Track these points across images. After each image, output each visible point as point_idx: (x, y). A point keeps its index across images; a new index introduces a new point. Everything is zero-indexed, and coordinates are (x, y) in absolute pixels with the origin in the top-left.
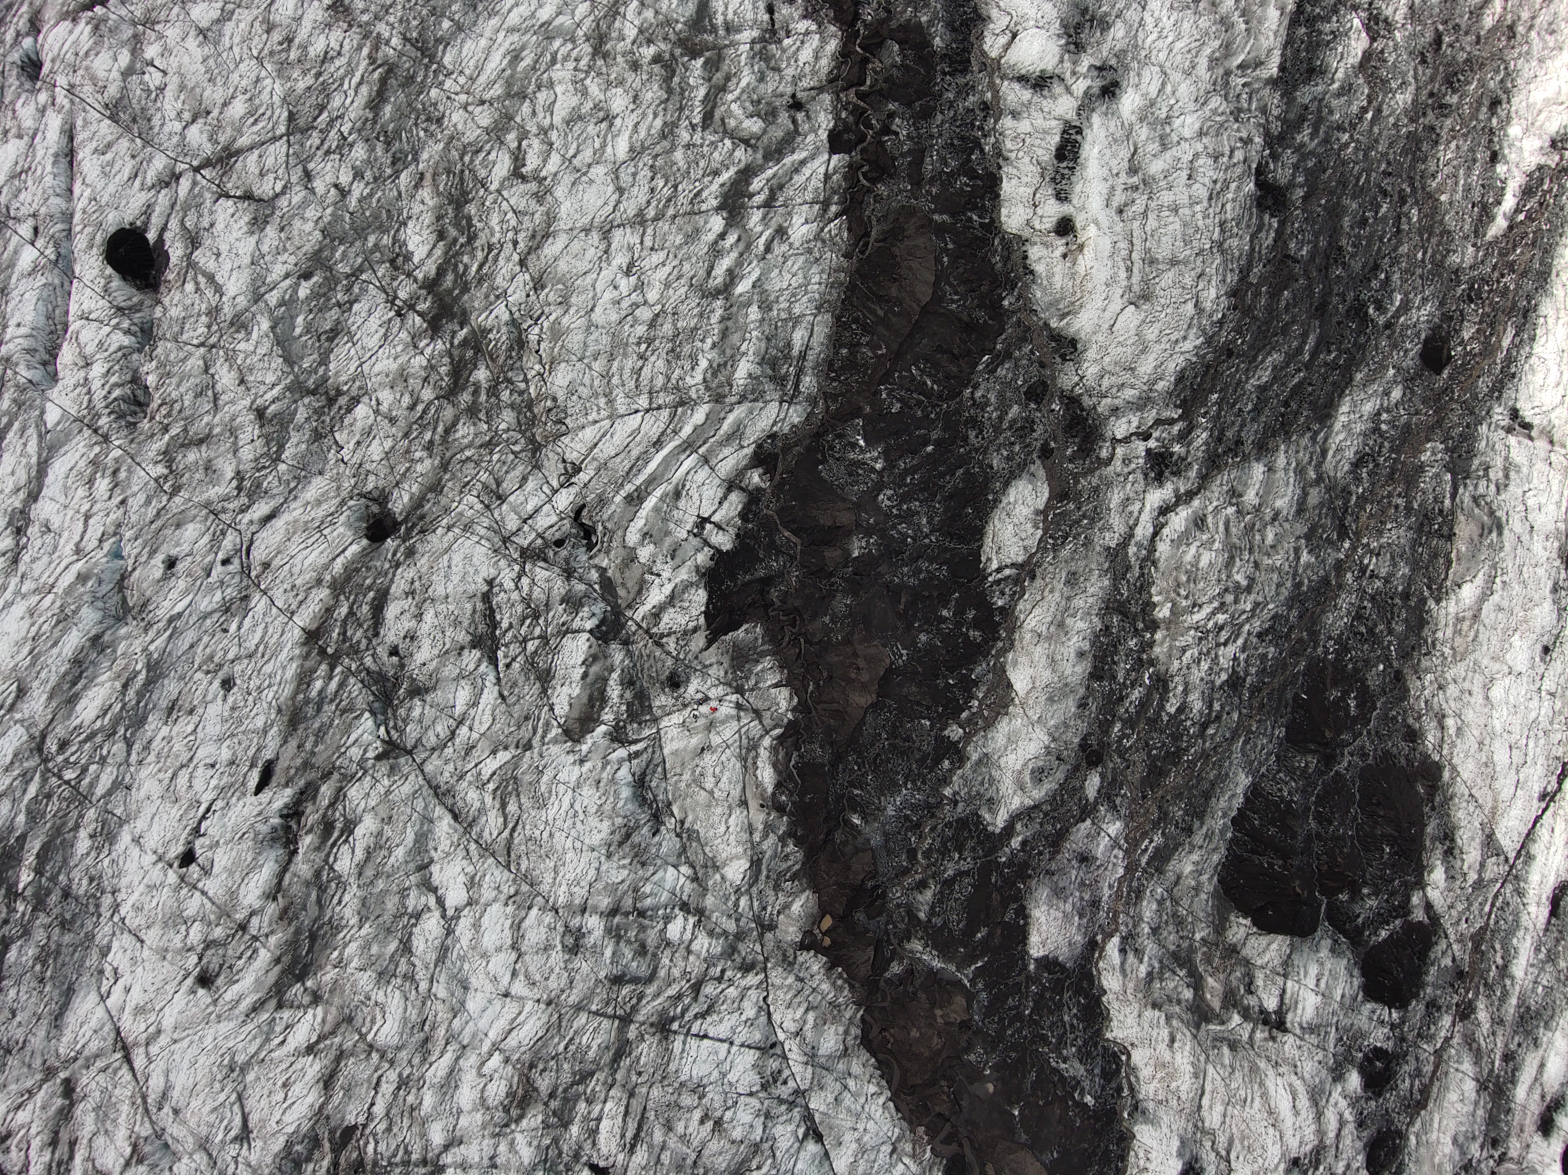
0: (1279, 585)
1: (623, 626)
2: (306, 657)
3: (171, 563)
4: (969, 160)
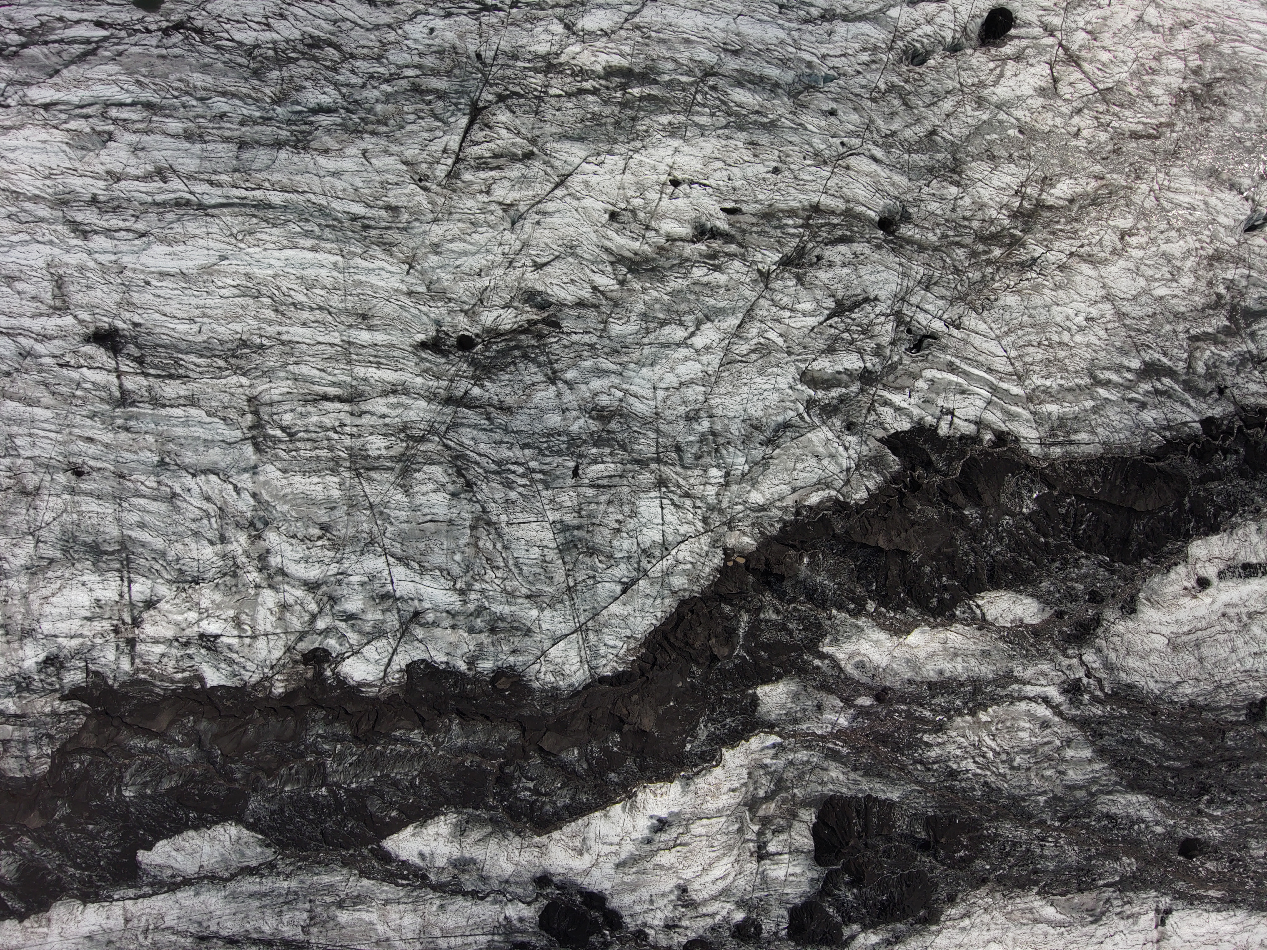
0: (1020, 787)
1: (871, 385)
2: (804, 209)
3: (833, 113)
4: (1224, 510)
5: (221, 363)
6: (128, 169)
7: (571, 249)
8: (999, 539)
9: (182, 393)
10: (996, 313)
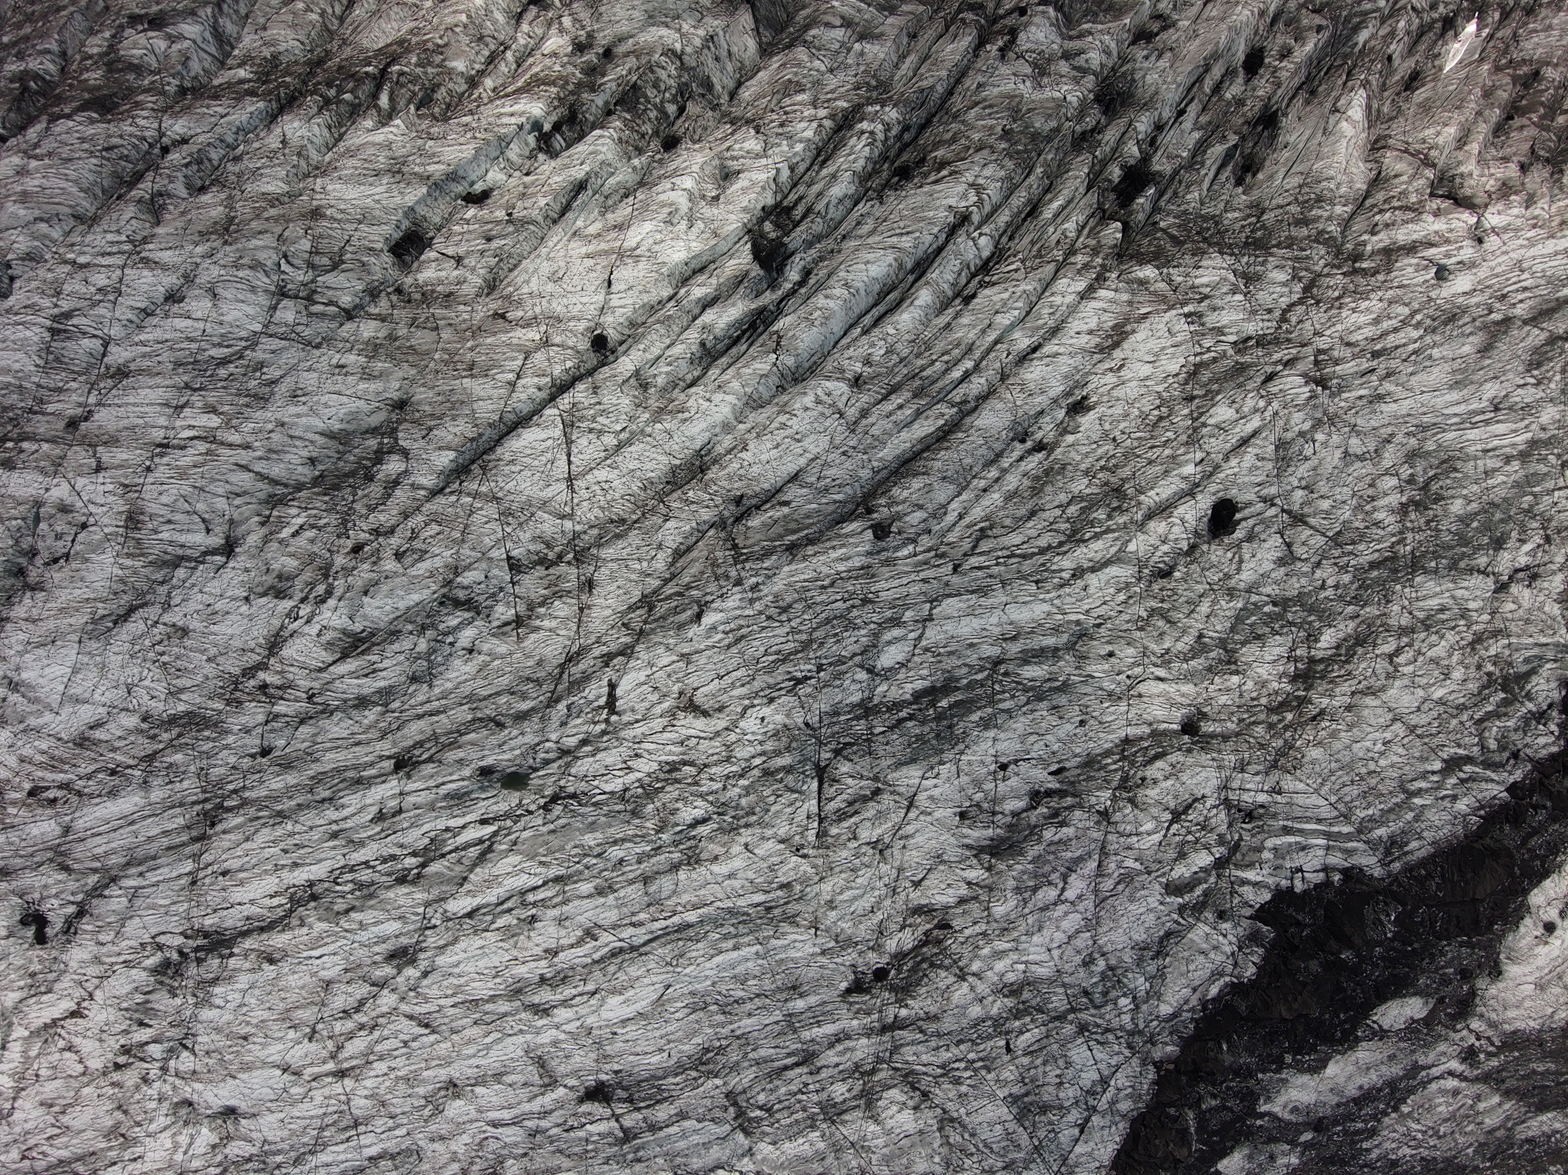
1: (1225, 870)
2: (1117, 746)
3: (1111, 654)
5: (694, 1074)
6: (562, 942)
7: (939, 859)
8: (1377, 966)
9: (673, 1112)
10: (1307, 769)
